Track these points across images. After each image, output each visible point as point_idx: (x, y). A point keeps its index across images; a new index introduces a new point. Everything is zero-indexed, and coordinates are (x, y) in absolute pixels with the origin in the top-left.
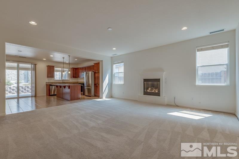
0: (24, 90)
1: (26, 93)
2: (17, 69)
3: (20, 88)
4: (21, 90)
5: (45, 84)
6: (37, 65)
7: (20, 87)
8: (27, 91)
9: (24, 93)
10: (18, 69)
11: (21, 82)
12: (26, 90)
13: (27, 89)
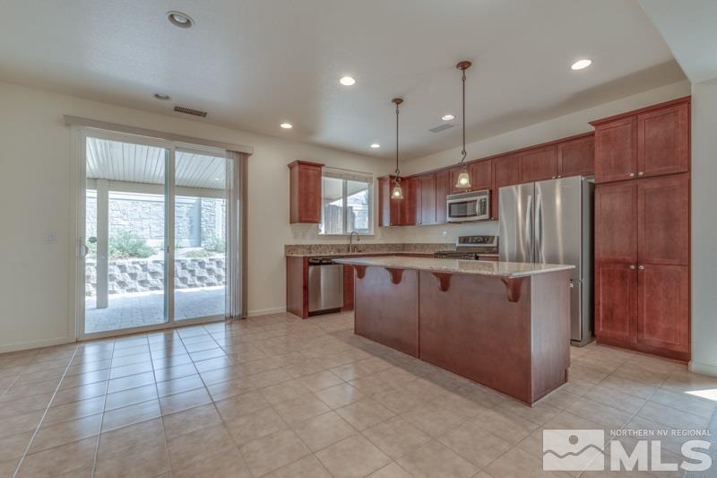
0: (188, 276)
1: (196, 286)
2: (163, 188)
3: (178, 267)
4: (180, 275)
5: (282, 253)
6: (250, 159)
7: (176, 263)
8: (200, 279)
9: (190, 286)
10: (171, 186)
11: (180, 244)
12: (196, 274)
13: (198, 271)
